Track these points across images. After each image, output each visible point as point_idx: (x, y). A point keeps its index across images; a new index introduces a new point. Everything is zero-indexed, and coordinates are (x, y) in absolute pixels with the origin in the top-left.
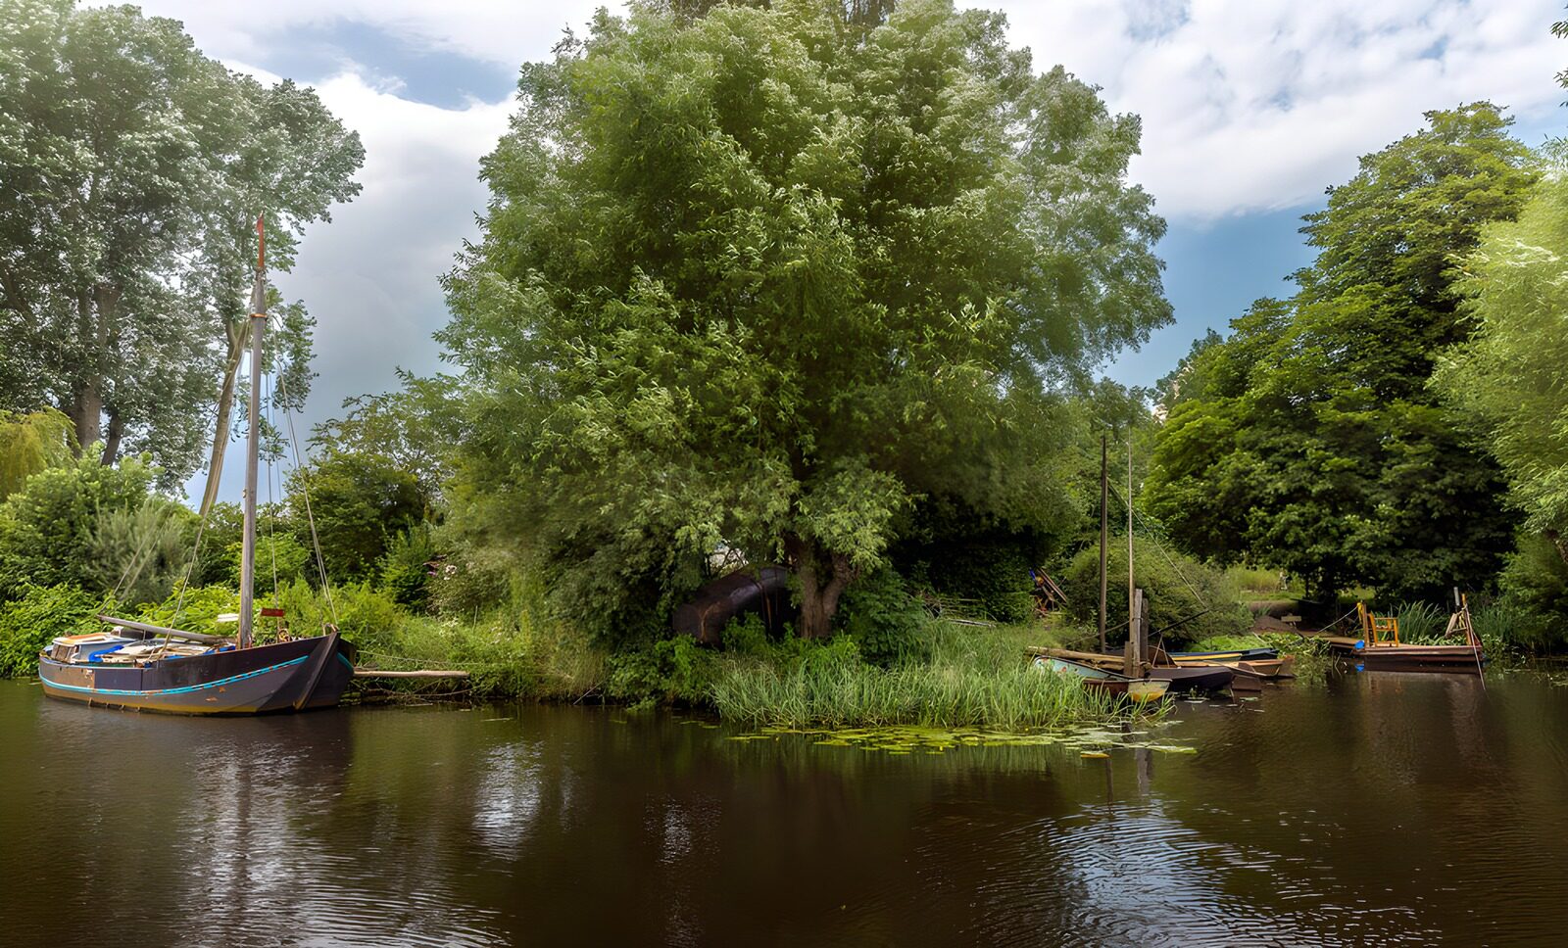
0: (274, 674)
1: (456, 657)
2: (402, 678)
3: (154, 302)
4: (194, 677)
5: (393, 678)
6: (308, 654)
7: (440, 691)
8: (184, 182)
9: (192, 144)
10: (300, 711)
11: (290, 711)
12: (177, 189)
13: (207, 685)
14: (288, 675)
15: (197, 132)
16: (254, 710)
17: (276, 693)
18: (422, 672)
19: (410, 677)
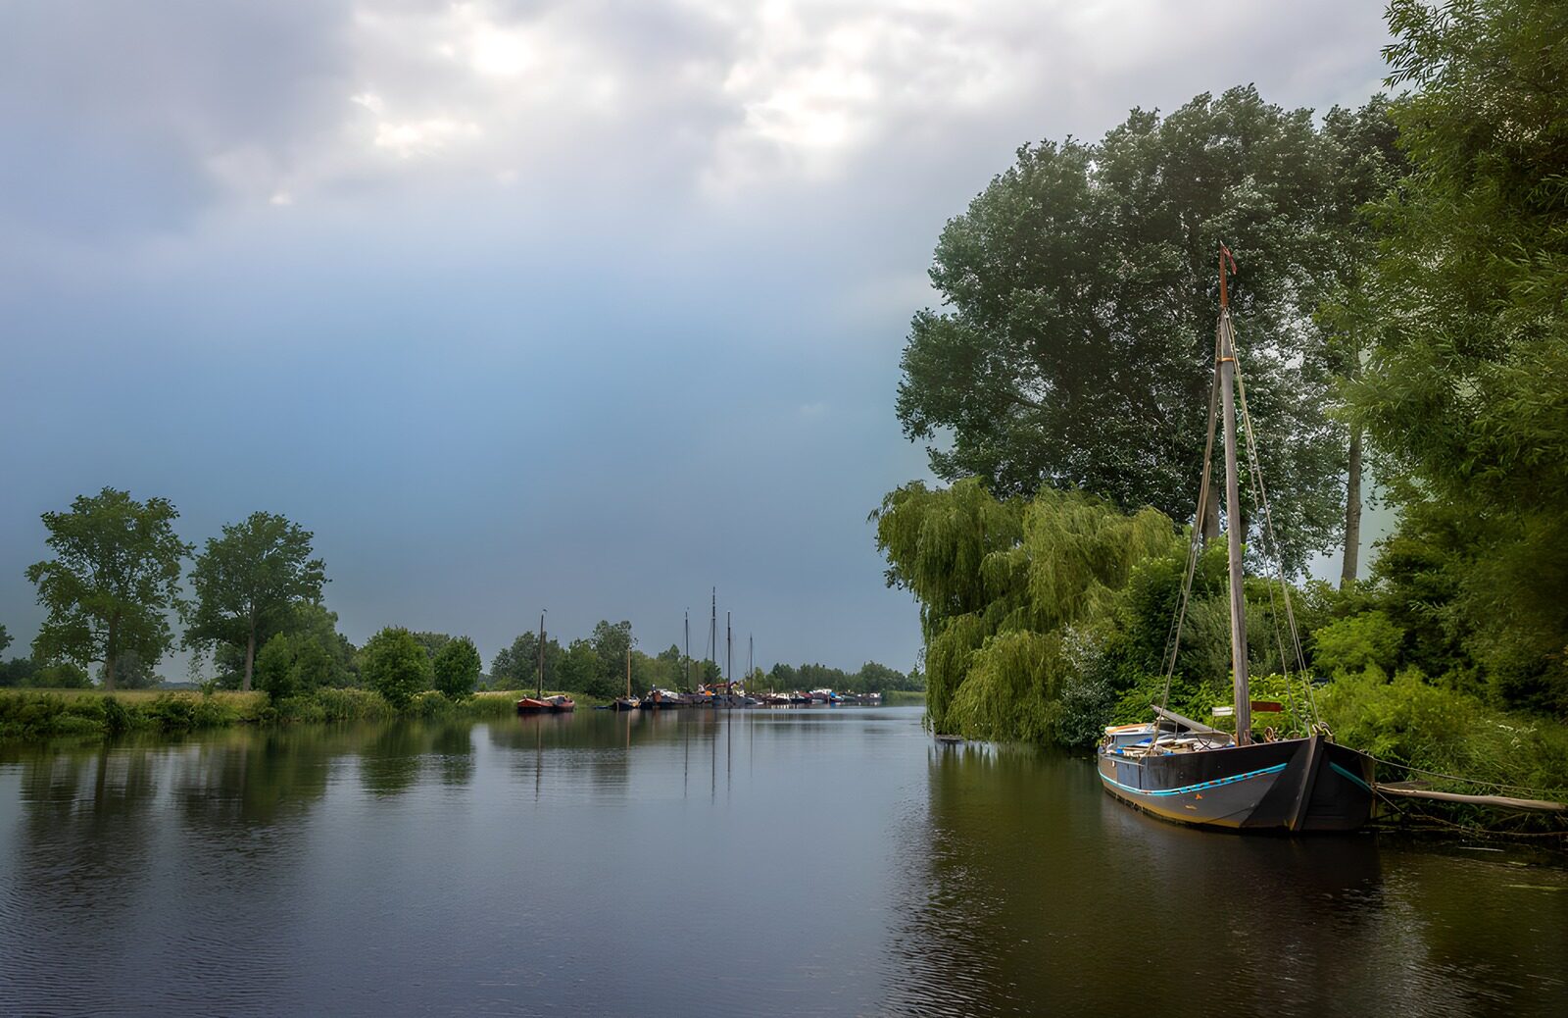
0: (1251, 785)
1: (1542, 780)
2: (1466, 804)
3: (1250, 377)
4: (1172, 779)
5: (1449, 802)
6: (1287, 760)
7: (1531, 827)
8: (1266, 246)
9: (1268, 206)
10: (1294, 834)
11: (1282, 833)
12: (1258, 256)
13: (1183, 790)
14: (1268, 786)
15: (1272, 191)
16: (1236, 825)
17: (1256, 809)
18: (1490, 798)
19: (1478, 805)
